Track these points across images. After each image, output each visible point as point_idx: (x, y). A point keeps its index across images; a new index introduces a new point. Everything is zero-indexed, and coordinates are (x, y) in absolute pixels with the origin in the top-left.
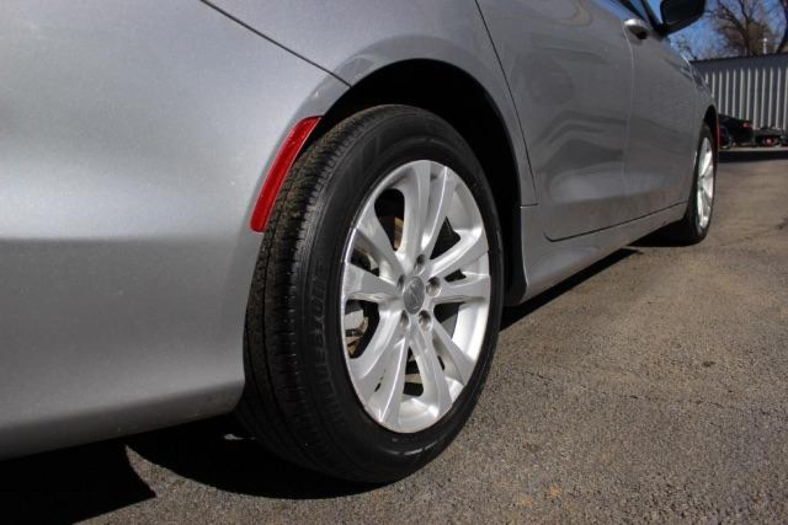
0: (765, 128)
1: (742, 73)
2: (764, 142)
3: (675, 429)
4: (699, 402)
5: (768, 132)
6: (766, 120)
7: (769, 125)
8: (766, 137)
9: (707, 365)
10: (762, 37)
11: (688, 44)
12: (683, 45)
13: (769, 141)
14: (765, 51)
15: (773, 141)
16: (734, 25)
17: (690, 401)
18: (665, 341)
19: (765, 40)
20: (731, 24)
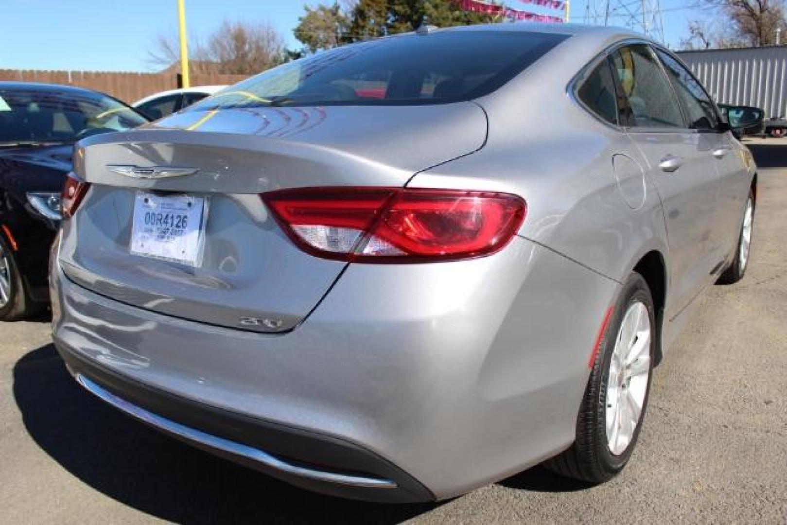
0: (774, 119)
1: (755, 63)
2: (773, 133)
3: (757, 450)
4: (768, 432)
5: (778, 123)
6: (776, 110)
7: (779, 115)
8: (776, 128)
9: (767, 403)
10: (776, 27)
11: (701, 31)
12: (695, 32)
13: (778, 132)
14: (778, 43)
15: (781, 132)
16: (747, 13)
17: (762, 431)
18: (734, 381)
19: (779, 30)
20: (743, 10)
